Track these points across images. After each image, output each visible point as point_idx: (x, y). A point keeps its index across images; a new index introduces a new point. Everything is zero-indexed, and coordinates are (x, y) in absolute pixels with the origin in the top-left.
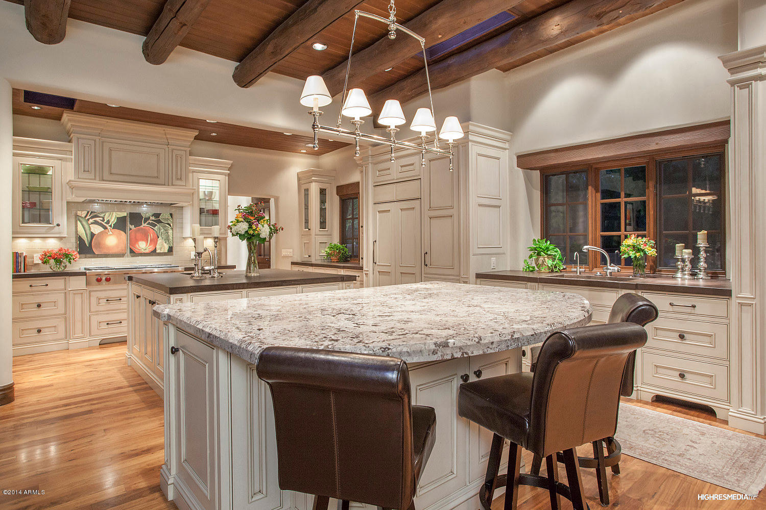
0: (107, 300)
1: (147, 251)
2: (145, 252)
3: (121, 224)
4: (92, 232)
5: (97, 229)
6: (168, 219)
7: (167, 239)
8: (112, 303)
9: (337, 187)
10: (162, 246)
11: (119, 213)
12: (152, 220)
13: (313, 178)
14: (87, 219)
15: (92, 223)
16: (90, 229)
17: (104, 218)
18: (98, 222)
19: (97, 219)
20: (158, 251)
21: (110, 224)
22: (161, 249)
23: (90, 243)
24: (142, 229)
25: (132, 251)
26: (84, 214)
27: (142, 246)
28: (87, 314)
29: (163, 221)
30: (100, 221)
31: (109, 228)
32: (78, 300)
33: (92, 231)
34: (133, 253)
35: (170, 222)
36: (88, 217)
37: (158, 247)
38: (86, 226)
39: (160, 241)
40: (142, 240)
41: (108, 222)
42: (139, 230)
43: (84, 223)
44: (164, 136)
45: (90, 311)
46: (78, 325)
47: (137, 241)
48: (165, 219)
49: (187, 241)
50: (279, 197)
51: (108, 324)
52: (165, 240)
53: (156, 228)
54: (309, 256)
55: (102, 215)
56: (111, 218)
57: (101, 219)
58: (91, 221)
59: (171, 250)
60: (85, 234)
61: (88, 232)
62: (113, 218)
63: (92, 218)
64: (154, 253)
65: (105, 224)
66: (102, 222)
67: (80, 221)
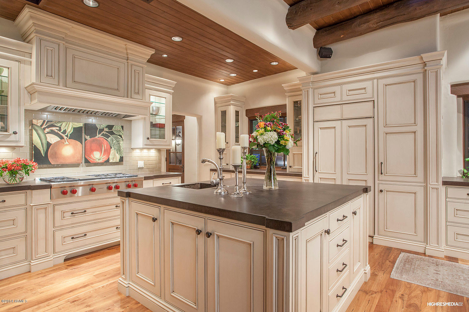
0: (72, 213)
1: (101, 161)
2: (100, 161)
3: (77, 134)
4: (47, 141)
5: (53, 139)
6: (120, 131)
7: (119, 150)
8: (77, 216)
9: (247, 110)
10: (114, 156)
11: (76, 123)
12: (106, 132)
13: (231, 102)
14: (43, 127)
15: (48, 133)
16: (46, 138)
17: (60, 128)
18: (55, 132)
19: (54, 128)
20: (111, 161)
21: (67, 134)
22: (113, 159)
23: (46, 153)
24: (96, 140)
25: (87, 162)
26: (40, 123)
27: (97, 156)
28: (51, 229)
29: (115, 133)
30: (56, 131)
31: (65, 138)
32: (41, 216)
33: (49, 140)
34: (88, 162)
35: (121, 134)
36: (44, 126)
37: (111, 157)
38: (42, 136)
39: (113, 151)
40: (97, 151)
41: (65, 132)
42: (94, 141)
43: (40, 132)
44: (125, 51)
45: (54, 226)
46: (42, 244)
47: (92, 151)
48: (117, 131)
49: (135, 151)
50: (202, 116)
51: (72, 238)
52: (117, 150)
53: (109, 139)
54: (227, 164)
55: (59, 125)
56: (68, 129)
57: (58, 128)
58: (47, 130)
59: (121, 159)
60: (41, 144)
61: (44, 142)
62: (69, 127)
63: (48, 127)
64: (107, 162)
65: (61, 134)
66: (59, 132)
67: (36, 130)
